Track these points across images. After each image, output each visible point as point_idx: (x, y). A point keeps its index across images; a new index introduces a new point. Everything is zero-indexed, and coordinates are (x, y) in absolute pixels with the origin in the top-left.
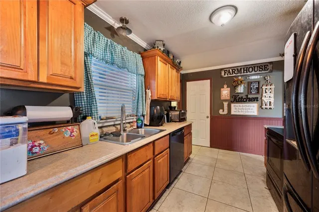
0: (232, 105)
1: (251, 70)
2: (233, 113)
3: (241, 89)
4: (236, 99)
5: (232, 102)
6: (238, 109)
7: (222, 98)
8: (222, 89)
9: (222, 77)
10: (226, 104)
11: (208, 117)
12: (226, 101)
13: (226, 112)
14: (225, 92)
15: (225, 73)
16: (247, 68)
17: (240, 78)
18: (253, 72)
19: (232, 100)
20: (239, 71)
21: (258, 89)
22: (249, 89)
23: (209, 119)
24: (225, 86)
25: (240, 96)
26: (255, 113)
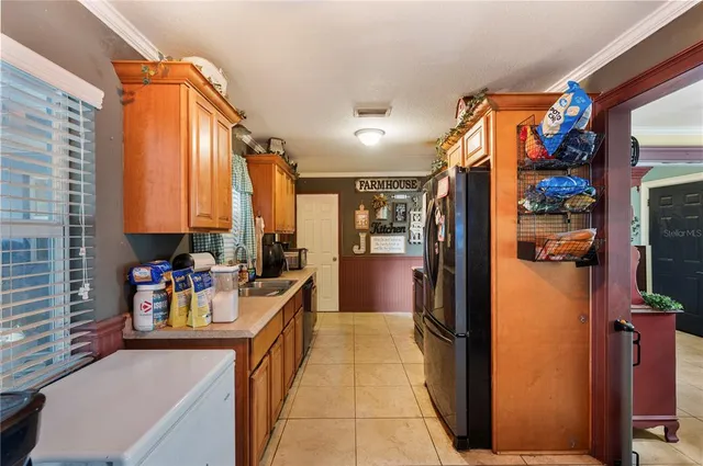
0: (372, 238)
1: (396, 184)
2: (373, 251)
3: (383, 214)
4: (378, 229)
5: (372, 233)
6: (382, 245)
7: (357, 227)
8: (357, 212)
9: (356, 191)
10: (363, 236)
11: (335, 259)
12: (363, 231)
13: (363, 250)
14: (362, 217)
15: (361, 185)
16: (393, 182)
17: (382, 195)
18: (399, 189)
19: (372, 229)
20: (381, 185)
21: (405, 214)
22: (393, 213)
23: (337, 262)
24: (362, 207)
25: (383, 223)
26: (402, 251)
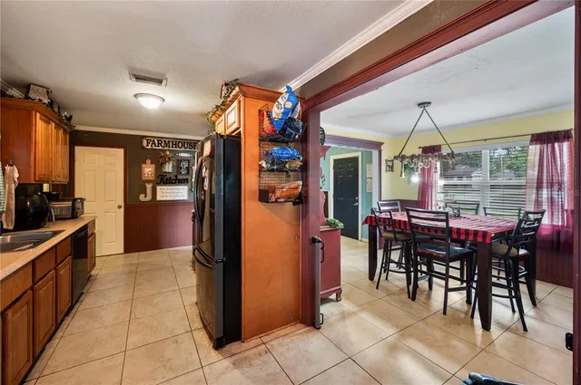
0: (158, 188)
1: (180, 145)
2: (159, 198)
3: (169, 168)
4: (164, 180)
5: (159, 184)
6: (166, 193)
7: (144, 178)
8: (144, 166)
9: (143, 147)
10: (149, 186)
11: (120, 207)
12: (149, 182)
13: (149, 198)
14: (148, 170)
15: (148, 143)
16: (177, 142)
17: (168, 153)
18: (183, 149)
19: (158, 181)
20: (167, 144)
21: (188, 168)
22: (178, 168)
23: (122, 209)
24: (148, 161)
25: (168, 176)
26: (186, 198)
